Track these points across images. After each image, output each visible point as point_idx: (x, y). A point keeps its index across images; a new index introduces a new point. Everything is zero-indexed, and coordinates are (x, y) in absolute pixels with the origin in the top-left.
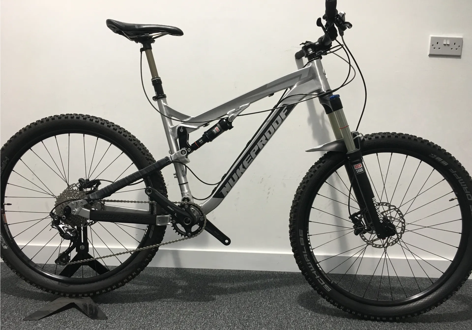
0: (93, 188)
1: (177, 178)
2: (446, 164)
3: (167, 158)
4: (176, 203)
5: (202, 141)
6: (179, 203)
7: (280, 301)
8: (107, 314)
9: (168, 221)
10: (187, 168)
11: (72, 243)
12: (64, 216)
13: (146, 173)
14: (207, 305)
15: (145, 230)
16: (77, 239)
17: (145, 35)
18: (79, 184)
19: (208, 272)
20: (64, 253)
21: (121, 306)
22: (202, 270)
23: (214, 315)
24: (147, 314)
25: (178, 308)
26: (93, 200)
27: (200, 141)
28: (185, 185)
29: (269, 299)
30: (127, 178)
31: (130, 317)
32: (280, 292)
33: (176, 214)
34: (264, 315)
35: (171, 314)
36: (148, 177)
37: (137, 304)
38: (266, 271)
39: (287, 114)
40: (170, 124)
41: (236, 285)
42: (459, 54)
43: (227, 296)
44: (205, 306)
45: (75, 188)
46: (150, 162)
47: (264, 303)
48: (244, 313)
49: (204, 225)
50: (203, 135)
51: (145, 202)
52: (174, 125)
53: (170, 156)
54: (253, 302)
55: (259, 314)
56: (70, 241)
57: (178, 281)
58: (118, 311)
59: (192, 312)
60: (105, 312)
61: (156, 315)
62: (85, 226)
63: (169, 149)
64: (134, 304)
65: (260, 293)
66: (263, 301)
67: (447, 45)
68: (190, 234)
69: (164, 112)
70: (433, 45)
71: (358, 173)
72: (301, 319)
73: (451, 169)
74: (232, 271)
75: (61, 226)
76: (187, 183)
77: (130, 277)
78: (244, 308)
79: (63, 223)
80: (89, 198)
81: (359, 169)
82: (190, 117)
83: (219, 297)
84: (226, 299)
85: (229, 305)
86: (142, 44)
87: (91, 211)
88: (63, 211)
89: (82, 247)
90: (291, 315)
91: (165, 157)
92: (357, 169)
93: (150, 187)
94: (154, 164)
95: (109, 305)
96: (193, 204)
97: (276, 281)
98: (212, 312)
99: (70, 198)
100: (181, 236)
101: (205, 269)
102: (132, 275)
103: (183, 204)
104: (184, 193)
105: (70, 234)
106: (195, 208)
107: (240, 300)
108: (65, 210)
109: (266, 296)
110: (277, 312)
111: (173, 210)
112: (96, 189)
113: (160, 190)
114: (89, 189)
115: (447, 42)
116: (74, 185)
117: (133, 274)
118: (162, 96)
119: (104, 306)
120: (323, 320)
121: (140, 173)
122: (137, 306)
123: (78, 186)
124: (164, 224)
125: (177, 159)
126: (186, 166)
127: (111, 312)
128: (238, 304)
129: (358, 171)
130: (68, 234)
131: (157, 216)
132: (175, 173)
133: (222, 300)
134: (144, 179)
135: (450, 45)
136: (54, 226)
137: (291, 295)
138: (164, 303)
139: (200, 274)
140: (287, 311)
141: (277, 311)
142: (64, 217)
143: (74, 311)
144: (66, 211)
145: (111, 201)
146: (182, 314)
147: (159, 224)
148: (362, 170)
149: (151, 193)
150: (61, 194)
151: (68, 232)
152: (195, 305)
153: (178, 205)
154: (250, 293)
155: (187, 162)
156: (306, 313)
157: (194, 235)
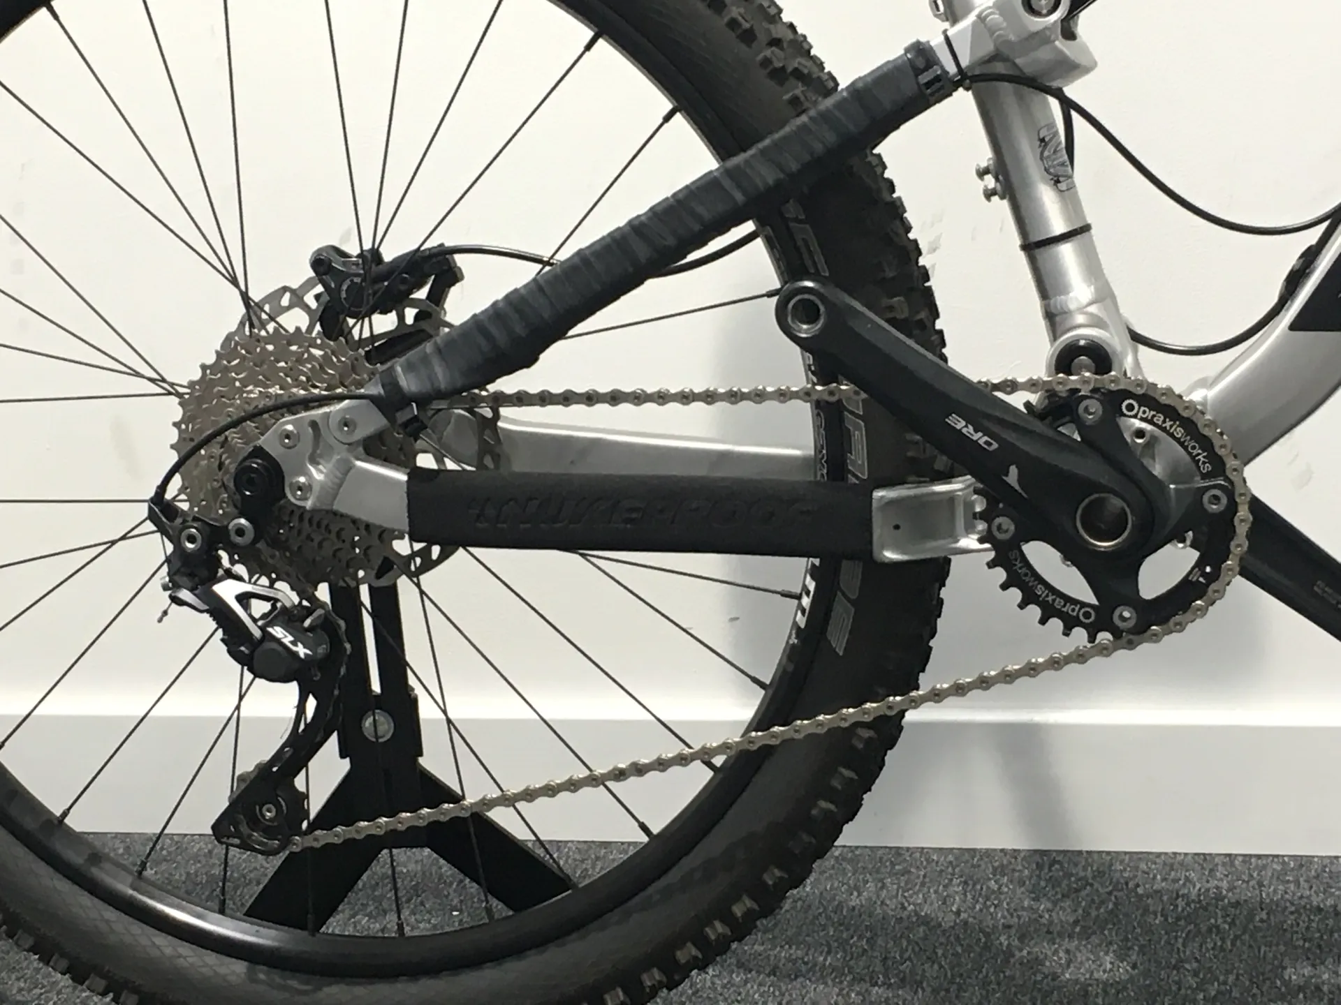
0: (410, 314)
1: (1002, 198)
3: (921, 55)
4: (1011, 386)
6: (1032, 385)
9: (960, 523)
10: (1074, 114)
11: (312, 703)
12: (243, 521)
13: (771, 181)
15: (799, 597)
16: (343, 671)
18: (319, 289)
20: (263, 771)
22: (1232, 864)
26: (423, 400)
28: (1067, 252)
30: (642, 224)
33: (1013, 470)
36: (792, 210)
45: (295, 320)
46: (798, 92)
49: (1233, 544)
51: (783, 395)
53: (945, 32)
56: (293, 688)
62: (383, 582)
68: (1126, 614)
75: (227, 590)
76: (1086, 228)
77: (719, 927)
79: (240, 569)
80: (391, 384)
87: (417, 475)
88: (231, 485)
89: (378, 726)
91: (907, 50)
93: (809, 284)
94: (828, 111)
96: (1140, 391)
99: (268, 396)
100: (1066, 634)
101: (1251, 856)
102: (728, 918)
103: (1062, 390)
104: (1066, 313)
105: (295, 643)
106: (1159, 419)
108: (243, 476)
111: (995, 445)
112: (431, 312)
113: (886, 302)
114: (384, 323)
116: (287, 295)
117: (738, 910)
121: (727, 183)
123: (313, 304)
124: (929, 550)
125: (995, 57)
126: (1068, 105)
130: (278, 641)
131: (878, 494)
132: (984, 164)
134: (761, 223)
136: (185, 595)
139: (1218, 897)
142: (240, 531)
144: (250, 484)
145: (544, 399)
147: (896, 548)
149: (823, 330)
150: (204, 367)
151: (278, 632)
153: (1028, 405)
155: (1073, 69)
157: (1162, 621)
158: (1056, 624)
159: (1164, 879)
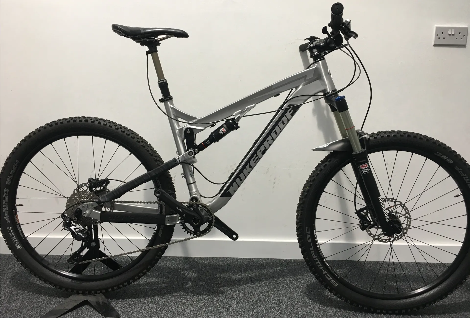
0: (102, 187)
1: (184, 177)
2: (451, 162)
3: (175, 159)
4: (185, 203)
5: (209, 142)
6: (187, 203)
7: (287, 293)
8: (120, 312)
9: (177, 219)
10: (194, 168)
11: (84, 243)
12: (75, 218)
13: (154, 175)
14: (217, 299)
15: (155, 229)
16: (89, 238)
17: (150, 38)
18: (89, 183)
19: (216, 260)
20: (76, 252)
21: (132, 302)
22: (210, 259)
23: (224, 311)
24: (159, 311)
25: (188, 304)
26: (104, 202)
27: (207, 142)
28: (193, 185)
29: (277, 291)
30: (136, 180)
31: (143, 314)
32: (287, 283)
33: (185, 214)
34: (273, 309)
35: (181, 310)
36: (157, 178)
37: (148, 300)
38: (273, 259)
39: (292, 115)
40: (177, 125)
41: (244, 275)
42: (464, 44)
43: (235, 289)
44: (215, 301)
45: (85, 188)
46: (158, 163)
47: (272, 296)
48: (253, 307)
49: (212, 224)
50: (210, 136)
51: (154, 203)
52: (181, 127)
53: (178, 157)
54: (261, 295)
55: (267, 309)
56: (81, 241)
57: (187, 273)
58: (130, 308)
59: (202, 307)
60: (118, 309)
61: (168, 312)
63: (177, 150)
64: (146, 300)
65: (268, 284)
66: (271, 293)
67: (452, 35)
68: (198, 233)
69: (170, 114)
70: (438, 35)
71: (365, 173)
72: (309, 313)
73: (456, 167)
74: (239, 259)
75: (72, 228)
76: (195, 182)
77: (141, 274)
78: (252, 301)
79: (74, 224)
80: (99, 200)
81: (365, 169)
82: (197, 118)
83: (228, 289)
84: (235, 291)
85: (238, 299)
86: (148, 48)
87: (102, 212)
88: (74, 212)
89: (93, 244)
90: (298, 308)
91: (173, 159)
92: (363, 169)
93: (159, 189)
94: (162, 166)
95: (121, 301)
96: (201, 204)
97: (283, 270)
98: (221, 307)
99: (81, 200)
100: (190, 235)
101: (213, 257)
102: (142, 272)
103: (191, 204)
104: (192, 193)
105: (82, 235)
106: (204, 208)
107: (248, 293)
108: (76, 212)
109: (274, 288)
110: (285, 306)
111: (182, 211)
112: (105, 187)
113: (169, 191)
114: (98, 188)
115: (451, 33)
116: (84, 184)
117: (144, 271)
118: (169, 98)
119: (116, 303)
120: (330, 314)
121: (148, 175)
122: (149, 302)
123: (88, 185)
124: (172, 224)
125: (185, 160)
126: (194, 167)
127: (123, 309)
128: (247, 297)
129: (364, 171)
130: (80, 235)
131: (166, 216)
132: (182, 173)
133: (230, 293)
134: (153, 180)
135: (455, 35)
136: (66, 228)
137: (298, 286)
138: (174, 298)
139: (208, 264)
140: (295, 305)
141: (285, 304)
142: (75, 219)
143: (88, 308)
144: (77, 213)
145: (121, 202)
146: (193, 310)
147: (168, 223)
148: (368, 170)
149: (160, 195)
150: (71, 195)
151: (80, 234)
152: (204, 299)
153: (187, 205)
154: (258, 285)
155: (194, 162)
156: (313, 306)
157: (203, 234)
158: (189, 234)
159: (201, 261)
